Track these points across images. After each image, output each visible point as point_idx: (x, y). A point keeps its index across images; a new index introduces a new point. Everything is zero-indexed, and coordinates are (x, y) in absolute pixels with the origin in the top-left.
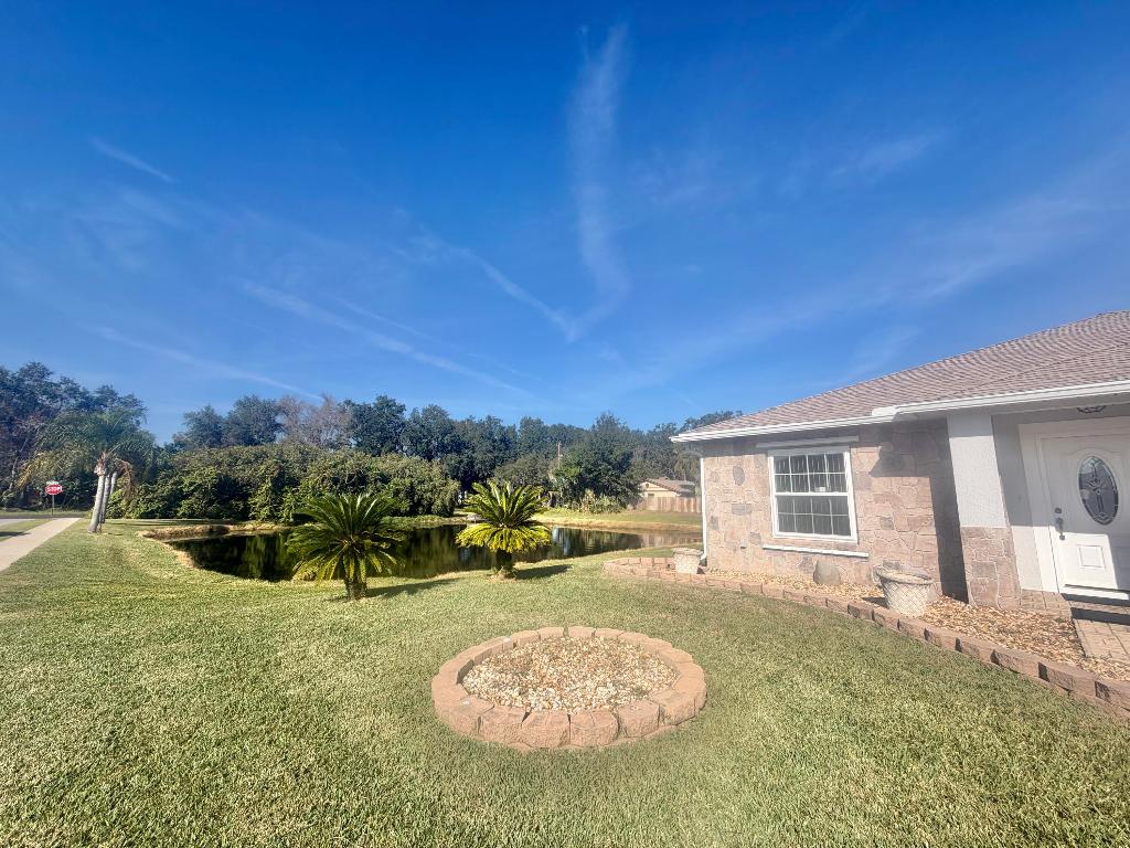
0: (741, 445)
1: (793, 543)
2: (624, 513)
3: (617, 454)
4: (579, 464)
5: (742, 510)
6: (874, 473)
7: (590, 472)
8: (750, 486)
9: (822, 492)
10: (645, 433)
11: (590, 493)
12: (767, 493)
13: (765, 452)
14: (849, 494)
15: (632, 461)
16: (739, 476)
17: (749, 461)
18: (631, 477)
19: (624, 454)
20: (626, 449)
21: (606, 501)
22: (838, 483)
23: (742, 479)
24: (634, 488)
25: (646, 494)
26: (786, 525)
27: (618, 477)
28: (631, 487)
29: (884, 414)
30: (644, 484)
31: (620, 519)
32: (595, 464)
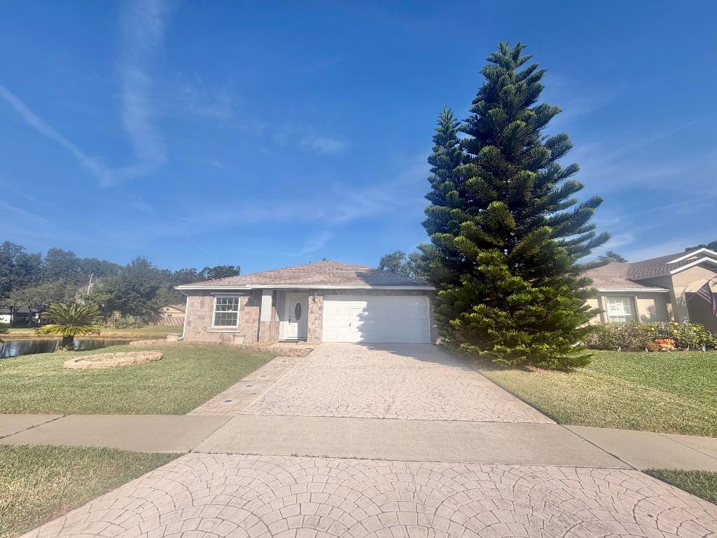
0: (205, 293)
1: (218, 330)
2: (146, 328)
3: (146, 287)
4: (111, 292)
5: (201, 318)
6: (246, 305)
7: (120, 298)
8: (206, 309)
9: (230, 311)
10: (173, 272)
11: (117, 314)
12: (211, 311)
13: (214, 296)
14: (238, 312)
15: (158, 292)
16: (202, 304)
17: (207, 298)
18: (156, 303)
19: (151, 287)
20: (153, 283)
21: (131, 319)
22: (236, 309)
23: (203, 306)
24: (157, 311)
25: (166, 315)
26: (217, 323)
27: (145, 303)
28: (153, 309)
29: (249, 287)
30: (165, 309)
31: (142, 332)
32: (126, 293)
